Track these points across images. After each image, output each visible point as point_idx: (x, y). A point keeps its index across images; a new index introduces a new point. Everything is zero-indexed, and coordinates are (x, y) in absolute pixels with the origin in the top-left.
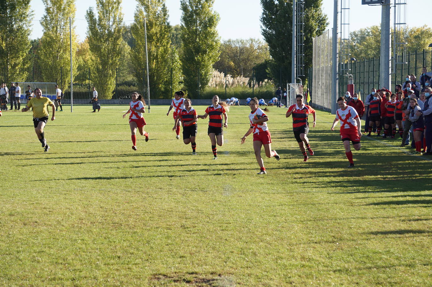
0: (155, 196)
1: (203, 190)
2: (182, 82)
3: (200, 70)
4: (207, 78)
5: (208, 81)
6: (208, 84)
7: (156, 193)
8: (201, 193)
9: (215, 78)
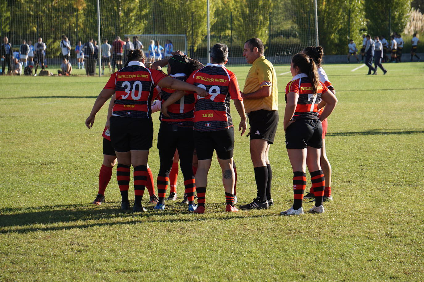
0: (342, 192)
1: (410, 184)
2: (364, 30)
3: (392, 11)
4: (403, 23)
5: (403, 27)
6: (403, 31)
7: (343, 189)
8: (409, 189)
9: (415, 22)
